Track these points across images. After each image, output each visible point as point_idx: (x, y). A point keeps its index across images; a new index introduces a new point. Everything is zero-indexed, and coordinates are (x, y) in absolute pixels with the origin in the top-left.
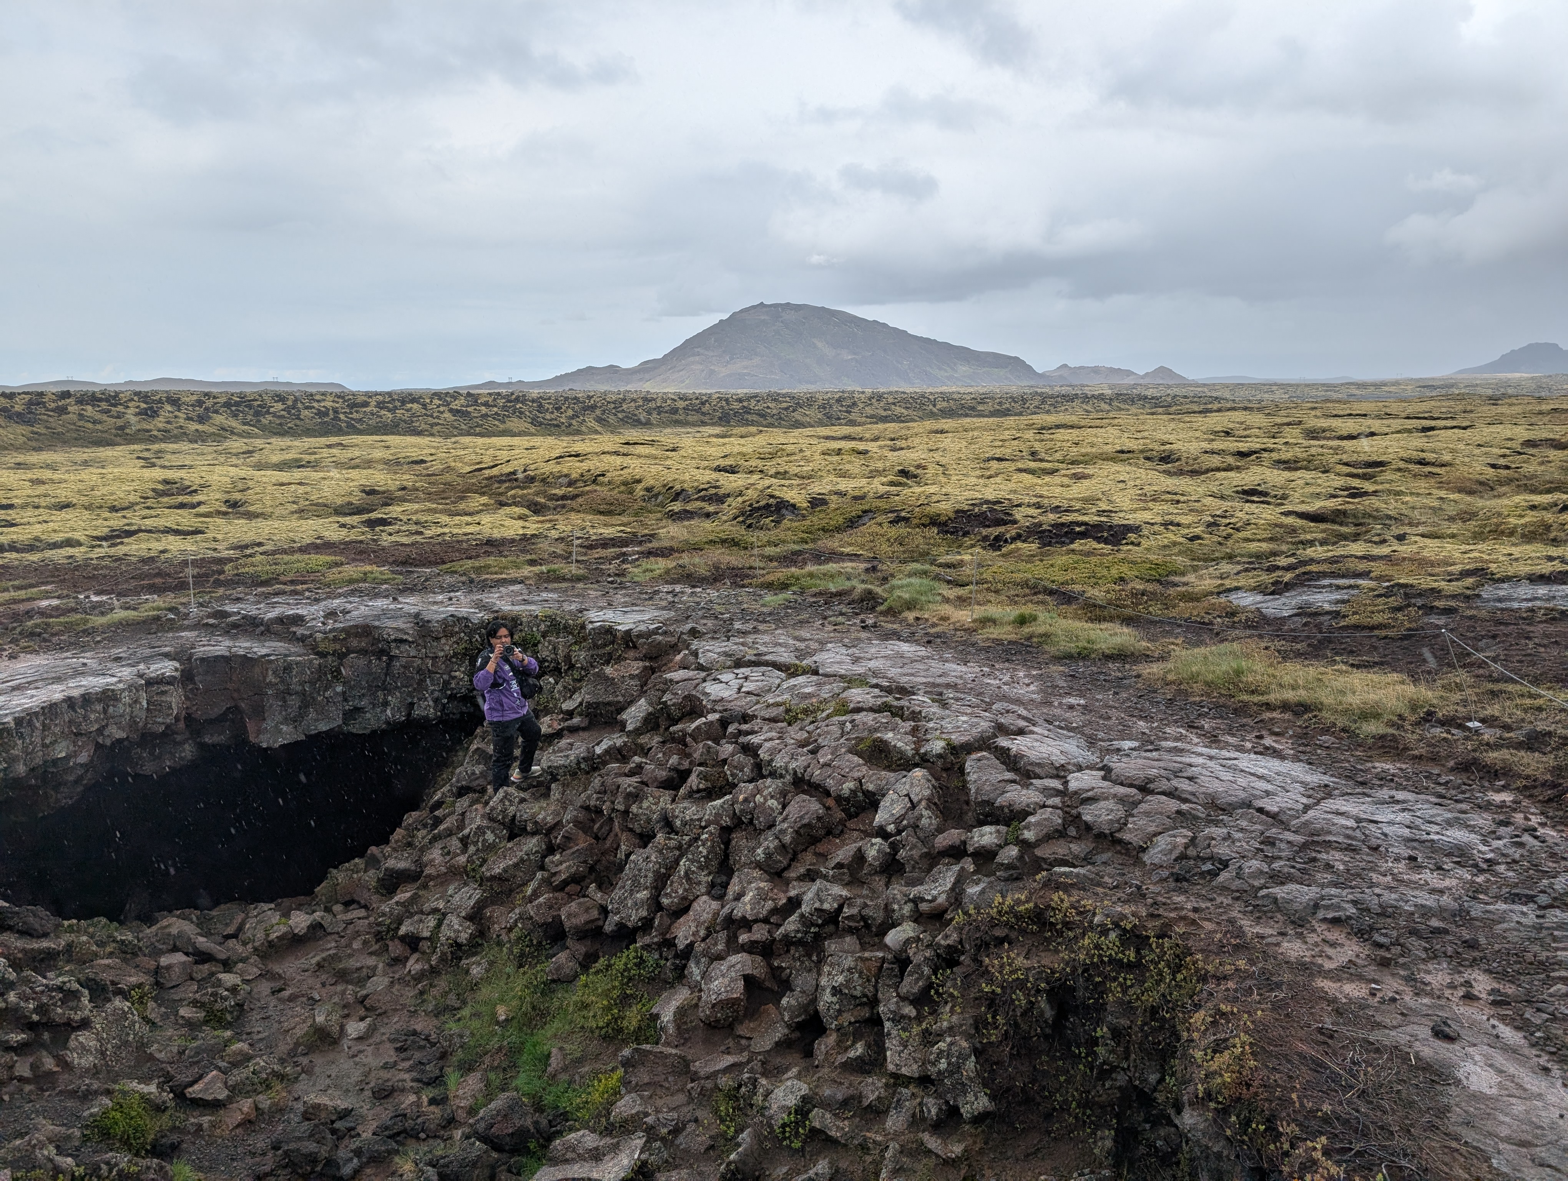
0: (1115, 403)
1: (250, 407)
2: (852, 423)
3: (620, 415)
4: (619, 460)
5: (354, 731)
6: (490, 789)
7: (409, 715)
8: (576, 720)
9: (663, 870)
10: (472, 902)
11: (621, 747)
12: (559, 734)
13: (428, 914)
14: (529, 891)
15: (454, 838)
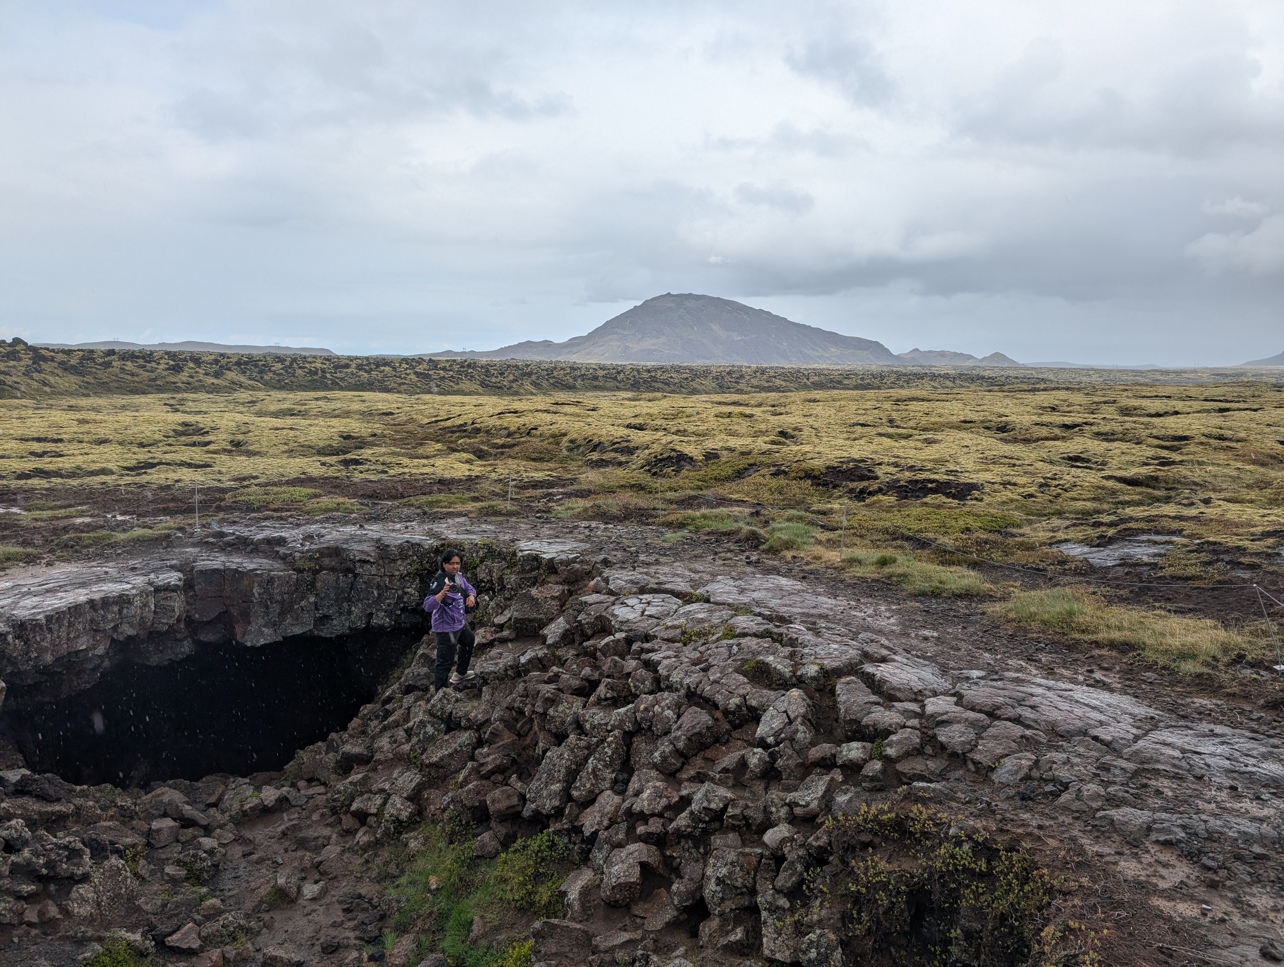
0: (958, 382)
1: (256, 366)
2: (740, 392)
3: (551, 381)
4: (548, 417)
5: (323, 635)
6: (432, 688)
7: (368, 623)
8: (506, 633)
9: (574, 767)
10: (413, 784)
11: (542, 658)
12: (491, 644)
13: (375, 794)
14: (461, 778)
15: (400, 728)
